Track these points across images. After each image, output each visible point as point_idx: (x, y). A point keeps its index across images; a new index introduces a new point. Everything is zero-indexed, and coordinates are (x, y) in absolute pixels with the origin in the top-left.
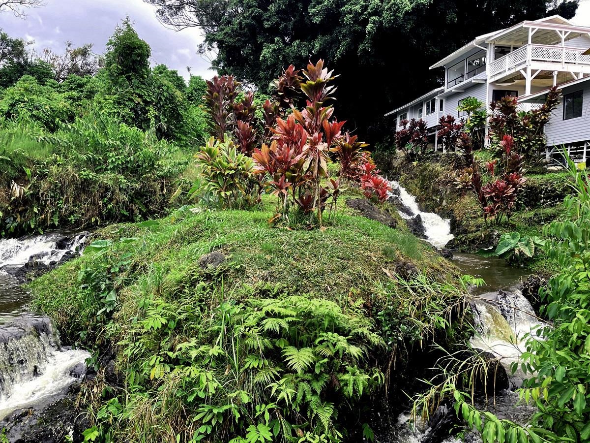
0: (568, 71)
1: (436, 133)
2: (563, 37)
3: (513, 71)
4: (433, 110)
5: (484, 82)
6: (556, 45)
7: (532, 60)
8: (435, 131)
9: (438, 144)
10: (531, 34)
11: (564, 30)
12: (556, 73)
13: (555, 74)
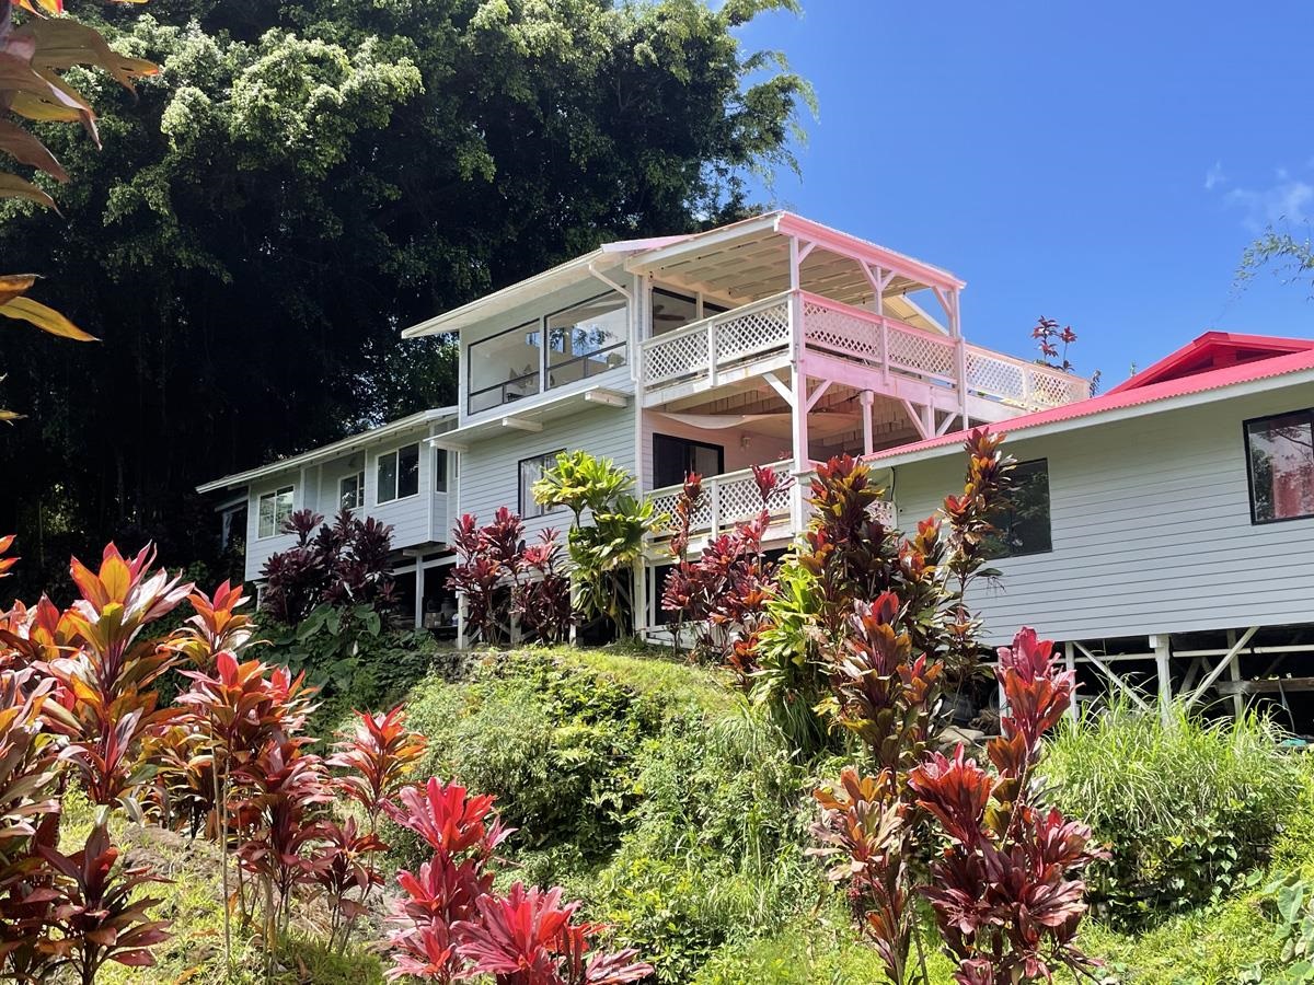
0: (899, 397)
1: (419, 569)
2: (881, 286)
3: (738, 375)
4: (409, 486)
5: (619, 402)
6: (859, 306)
7: (808, 346)
8: (412, 561)
9: (424, 611)
10: (796, 259)
11: (881, 265)
12: (870, 397)
13: (867, 401)
